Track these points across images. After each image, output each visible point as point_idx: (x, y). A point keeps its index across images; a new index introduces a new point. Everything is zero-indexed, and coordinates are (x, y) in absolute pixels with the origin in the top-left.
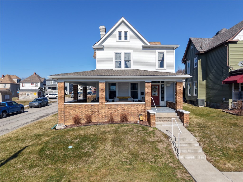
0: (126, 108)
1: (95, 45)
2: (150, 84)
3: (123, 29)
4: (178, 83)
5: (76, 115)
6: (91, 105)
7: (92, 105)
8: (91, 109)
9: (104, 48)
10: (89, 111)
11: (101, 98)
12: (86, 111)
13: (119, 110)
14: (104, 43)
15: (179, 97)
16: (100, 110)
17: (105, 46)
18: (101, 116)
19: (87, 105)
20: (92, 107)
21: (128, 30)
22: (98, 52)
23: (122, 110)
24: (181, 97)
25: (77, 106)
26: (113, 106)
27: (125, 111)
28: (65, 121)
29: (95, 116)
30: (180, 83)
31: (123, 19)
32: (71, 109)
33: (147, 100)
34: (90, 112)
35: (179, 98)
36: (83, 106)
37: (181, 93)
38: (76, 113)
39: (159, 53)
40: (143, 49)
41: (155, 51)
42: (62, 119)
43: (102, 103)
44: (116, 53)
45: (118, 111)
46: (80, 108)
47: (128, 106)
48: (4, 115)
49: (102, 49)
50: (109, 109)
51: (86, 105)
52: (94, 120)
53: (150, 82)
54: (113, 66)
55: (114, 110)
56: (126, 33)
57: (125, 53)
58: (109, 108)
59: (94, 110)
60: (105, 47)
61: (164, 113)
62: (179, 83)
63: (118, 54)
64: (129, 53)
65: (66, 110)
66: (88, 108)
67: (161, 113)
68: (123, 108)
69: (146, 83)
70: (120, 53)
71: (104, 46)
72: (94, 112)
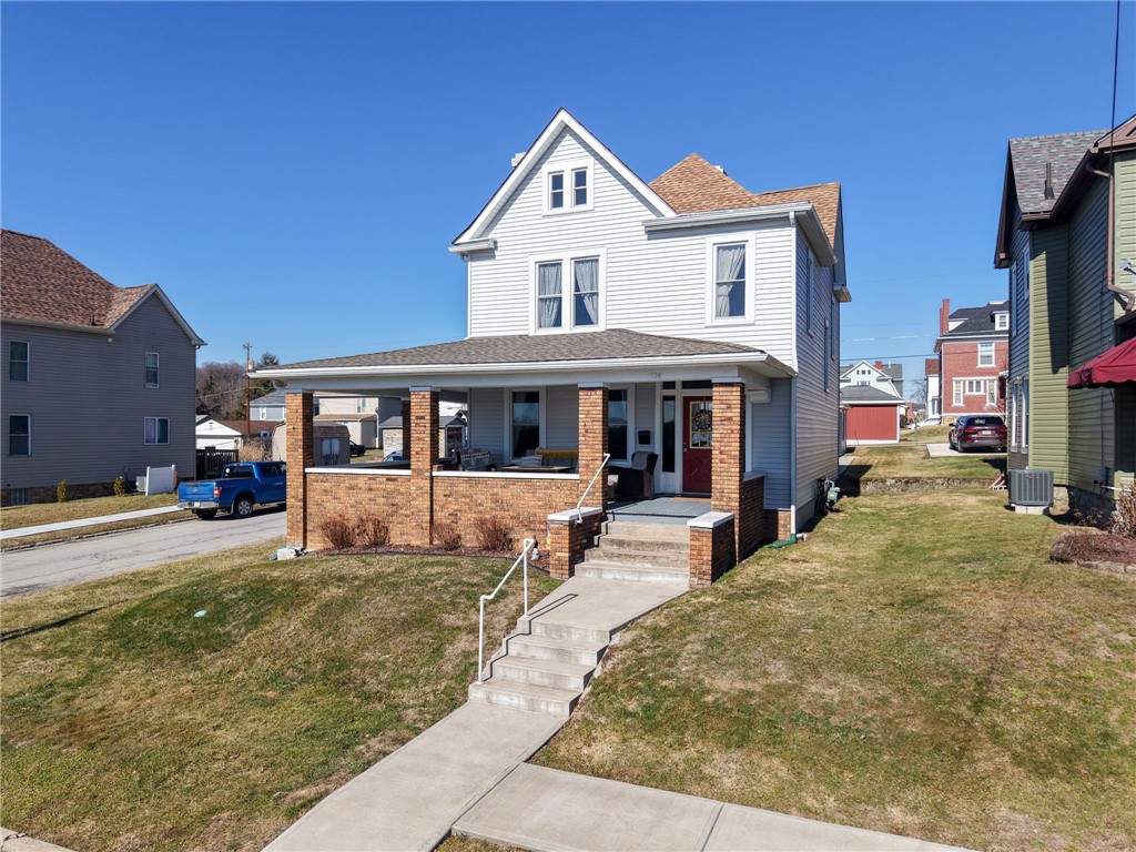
0: (506, 494)
1: (457, 242)
2: (598, 397)
3: (567, 159)
4: (718, 389)
5: (341, 512)
6: (388, 480)
7: (390, 479)
8: (388, 494)
9: (496, 248)
10: (381, 500)
11: (417, 453)
12: (371, 499)
13: (481, 505)
14: (498, 226)
15: (721, 453)
16: (414, 499)
17: (498, 240)
18: (414, 524)
19: (374, 479)
20: (391, 486)
21: (588, 162)
22: (476, 268)
23: (493, 505)
24: (733, 453)
25: (344, 482)
26: (462, 488)
27: (503, 509)
28: (308, 534)
29: (400, 523)
30: (729, 389)
31: (563, 117)
32: (325, 491)
33: (587, 466)
34: (384, 505)
35: (724, 456)
36: (362, 483)
37: (733, 435)
38: (340, 507)
39: (722, 248)
40: (651, 237)
41: (702, 241)
42: (298, 528)
43: (419, 472)
44: (543, 266)
45: (480, 508)
46: (352, 488)
47: (515, 488)
48: (244, 506)
49: (488, 253)
50: (445, 499)
51: (370, 479)
52: (396, 538)
53: (598, 388)
54: (527, 323)
55: (466, 503)
56: (581, 177)
57: (579, 262)
58: (447, 492)
59: (398, 499)
60: (499, 244)
61: (653, 526)
62: (721, 389)
63: (549, 268)
64: (594, 260)
65: (310, 495)
66: (377, 489)
67: (640, 525)
68: (496, 494)
69: (581, 393)
70: (557, 264)
71: (495, 243)
72: (396, 505)
